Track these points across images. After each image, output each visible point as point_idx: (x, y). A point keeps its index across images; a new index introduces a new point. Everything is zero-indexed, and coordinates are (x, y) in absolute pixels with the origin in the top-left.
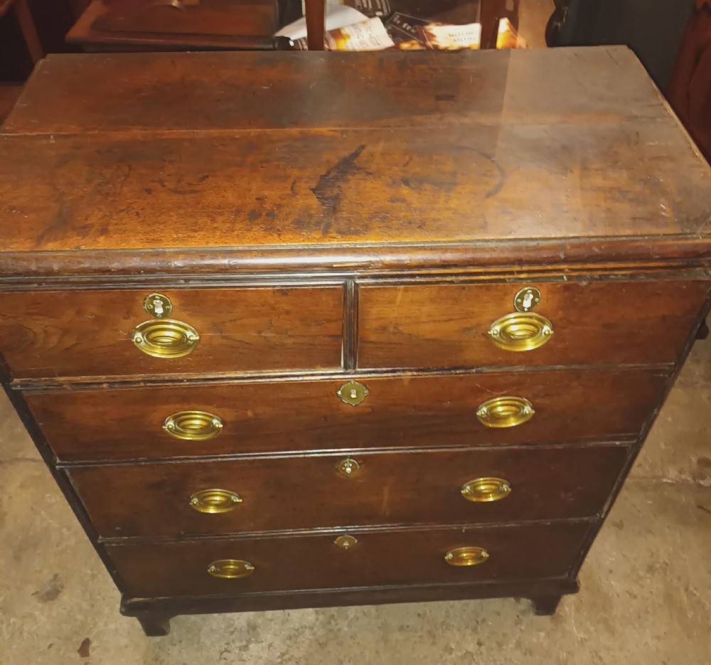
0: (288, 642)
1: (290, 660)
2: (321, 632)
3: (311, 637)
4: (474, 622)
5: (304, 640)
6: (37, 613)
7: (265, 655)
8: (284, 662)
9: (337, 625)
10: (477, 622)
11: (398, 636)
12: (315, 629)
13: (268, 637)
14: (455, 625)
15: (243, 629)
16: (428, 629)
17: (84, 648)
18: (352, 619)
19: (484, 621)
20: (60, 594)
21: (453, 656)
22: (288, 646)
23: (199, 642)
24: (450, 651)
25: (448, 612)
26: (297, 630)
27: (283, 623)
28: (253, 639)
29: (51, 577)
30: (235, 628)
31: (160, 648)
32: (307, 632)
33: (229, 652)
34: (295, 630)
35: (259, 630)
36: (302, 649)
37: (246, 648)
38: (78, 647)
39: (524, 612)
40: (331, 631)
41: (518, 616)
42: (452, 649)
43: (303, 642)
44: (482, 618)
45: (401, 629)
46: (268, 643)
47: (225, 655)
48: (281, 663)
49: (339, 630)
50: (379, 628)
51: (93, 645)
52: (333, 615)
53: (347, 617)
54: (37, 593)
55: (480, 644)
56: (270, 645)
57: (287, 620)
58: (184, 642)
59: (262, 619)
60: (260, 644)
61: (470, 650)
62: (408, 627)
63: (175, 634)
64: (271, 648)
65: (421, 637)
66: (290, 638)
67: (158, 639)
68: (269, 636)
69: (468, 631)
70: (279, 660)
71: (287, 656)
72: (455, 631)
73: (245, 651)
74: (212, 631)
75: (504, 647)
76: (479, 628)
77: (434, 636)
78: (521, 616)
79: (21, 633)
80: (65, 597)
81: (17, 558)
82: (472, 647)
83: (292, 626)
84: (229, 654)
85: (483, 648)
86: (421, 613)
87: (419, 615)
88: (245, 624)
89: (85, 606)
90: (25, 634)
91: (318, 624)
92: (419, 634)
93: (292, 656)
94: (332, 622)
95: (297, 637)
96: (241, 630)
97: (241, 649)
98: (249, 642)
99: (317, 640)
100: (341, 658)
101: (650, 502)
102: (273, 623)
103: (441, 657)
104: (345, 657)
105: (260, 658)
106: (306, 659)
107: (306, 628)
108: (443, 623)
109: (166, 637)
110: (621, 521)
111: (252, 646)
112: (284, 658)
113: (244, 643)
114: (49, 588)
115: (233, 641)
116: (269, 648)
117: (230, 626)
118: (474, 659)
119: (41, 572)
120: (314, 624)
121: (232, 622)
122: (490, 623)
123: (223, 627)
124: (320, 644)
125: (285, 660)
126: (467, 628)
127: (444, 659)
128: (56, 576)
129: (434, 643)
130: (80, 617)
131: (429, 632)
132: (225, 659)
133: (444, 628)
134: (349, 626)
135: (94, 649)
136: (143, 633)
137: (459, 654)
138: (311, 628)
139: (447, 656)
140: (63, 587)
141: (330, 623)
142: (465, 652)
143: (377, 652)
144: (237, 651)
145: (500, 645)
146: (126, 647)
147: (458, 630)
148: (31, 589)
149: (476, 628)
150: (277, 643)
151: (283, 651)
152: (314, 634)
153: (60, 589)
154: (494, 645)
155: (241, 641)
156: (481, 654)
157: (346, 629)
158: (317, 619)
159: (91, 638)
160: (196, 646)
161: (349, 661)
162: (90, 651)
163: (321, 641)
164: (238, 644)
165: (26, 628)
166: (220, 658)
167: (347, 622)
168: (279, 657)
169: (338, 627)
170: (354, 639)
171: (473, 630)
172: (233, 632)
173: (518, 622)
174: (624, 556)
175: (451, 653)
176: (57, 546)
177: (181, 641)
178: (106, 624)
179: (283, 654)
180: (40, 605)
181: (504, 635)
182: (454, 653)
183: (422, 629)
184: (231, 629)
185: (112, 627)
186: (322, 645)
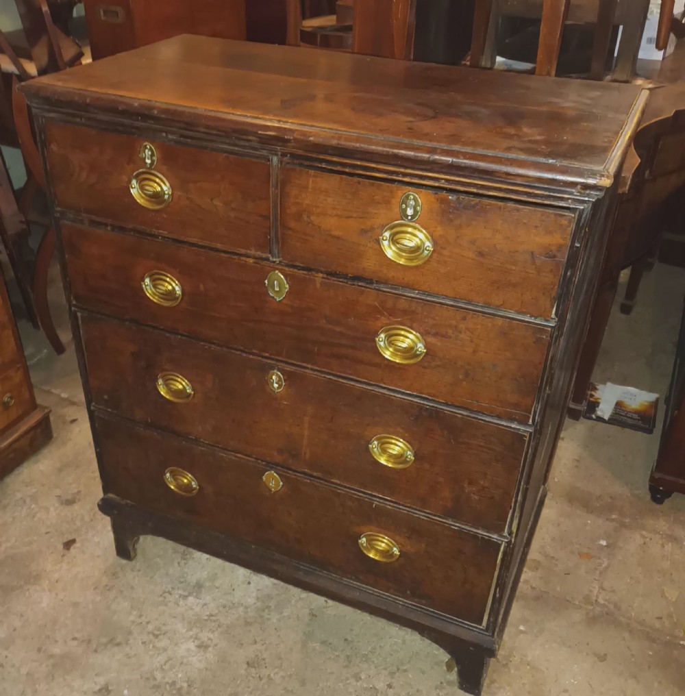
0: (221, 608)
1: (214, 621)
2: (252, 614)
3: (241, 613)
4: (395, 668)
6: (52, 509)
7: (197, 609)
8: (209, 621)
9: (269, 614)
10: (398, 669)
11: (317, 646)
12: (249, 610)
13: (207, 598)
14: (375, 662)
15: (191, 584)
16: (348, 654)
17: (68, 545)
19: (405, 671)
20: (75, 504)
21: (359, 684)
22: (219, 612)
23: (152, 578)
24: (358, 678)
25: (374, 648)
26: (234, 604)
27: (226, 594)
28: (194, 594)
29: (76, 491)
30: (186, 581)
31: (121, 568)
32: (241, 609)
33: (171, 594)
34: (232, 603)
35: (203, 590)
36: (229, 618)
37: (185, 597)
38: (65, 540)
39: (450, 683)
40: (261, 617)
41: (442, 683)
42: (361, 679)
43: (233, 614)
44: (405, 668)
45: (323, 643)
46: (204, 602)
47: (166, 595)
48: (206, 620)
49: (268, 619)
50: (304, 633)
51: (77, 545)
52: (271, 607)
53: (282, 613)
54: (59, 497)
55: (390, 686)
56: (205, 604)
57: (230, 593)
58: (141, 572)
59: (211, 584)
60: (198, 600)
61: (377, 687)
62: (331, 644)
63: (138, 564)
64: (205, 607)
65: (338, 656)
66: (224, 607)
67: (124, 562)
68: (208, 597)
69: (385, 672)
70: (206, 618)
71: (214, 618)
72: (372, 667)
73: (183, 599)
74: (167, 574)
76: (397, 674)
77: (350, 662)
78: (445, 684)
79: (34, 517)
80: (76, 507)
81: (60, 470)
82: (381, 685)
83: (232, 600)
84: (169, 596)
85: (391, 691)
86: (350, 639)
87: (346, 640)
88: (195, 581)
89: (87, 518)
90: (36, 519)
91: (254, 607)
92: (337, 654)
93: (218, 620)
94: (266, 611)
95: (230, 608)
97: (181, 596)
98: (190, 594)
99: (245, 618)
101: (651, 653)
102: (218, 590)
103: (347, 679)
104: (261, 640)
105: (192, 609)
106: (228, 627)
107: (242, 604)
108: (366, 655)
109: (130, 562)
110: (605, 655)
111: (190, 598)
112: (211, 618)
113: (186, 594)
114: (70, 497)
115: (178, 588)
116: (203, 606)
117: (183, 577)
119: (71, 484)
120: (251, 606)
121: (186, 575)
122: (410, 676)
124: (246, 621)
125: (211, 621)
126: (385, 669)
127: (348, 682)
128: (79, 492)
129: (346, 667)
130: (78, 524)
131: (348, 657)
132: (165, 598)
133: (364, 659)
134: (279, 620)
135: (74, 548)
136: (115, 553)
138: (246, 608)
139: (353, 681)
140: (79, 500)
141: (263, 610)
142: (372, 687)
143: (291, 650)
144: (177, 596)
146: (98, 557)
147: (376, 667)
148: (58, 492)
149: (394, 673)
150: (212, 605)
151: (214, 613)
152: (247, 613)
153: (77, 501)
154: (403, 694)
155: (185, 591)
157: (275, 621)
158: (255, 603)
159: (77, 540)
160: (148, 578)
161: (263, 645)
162: (72, 548)
163: (248, 620)
164: (181, 592)
165: (39, 515)
166: (161, 596)
167: (278, 617)
169: (269, 616)
170: (277, 631)
171: (390, 674)
172: (182, 582)
173: (440, 687)
174: (590, 685)
175: (357, 681)
176: (92, 473)
177: (139, 570)
178: (93, 536)
179: (212, 615)
180: (57, 505)
181: (418, 691)
182: (361, 682)
183: (342, 651)
184: (182, 580)
185: (96, 539)
186: (247, 624)
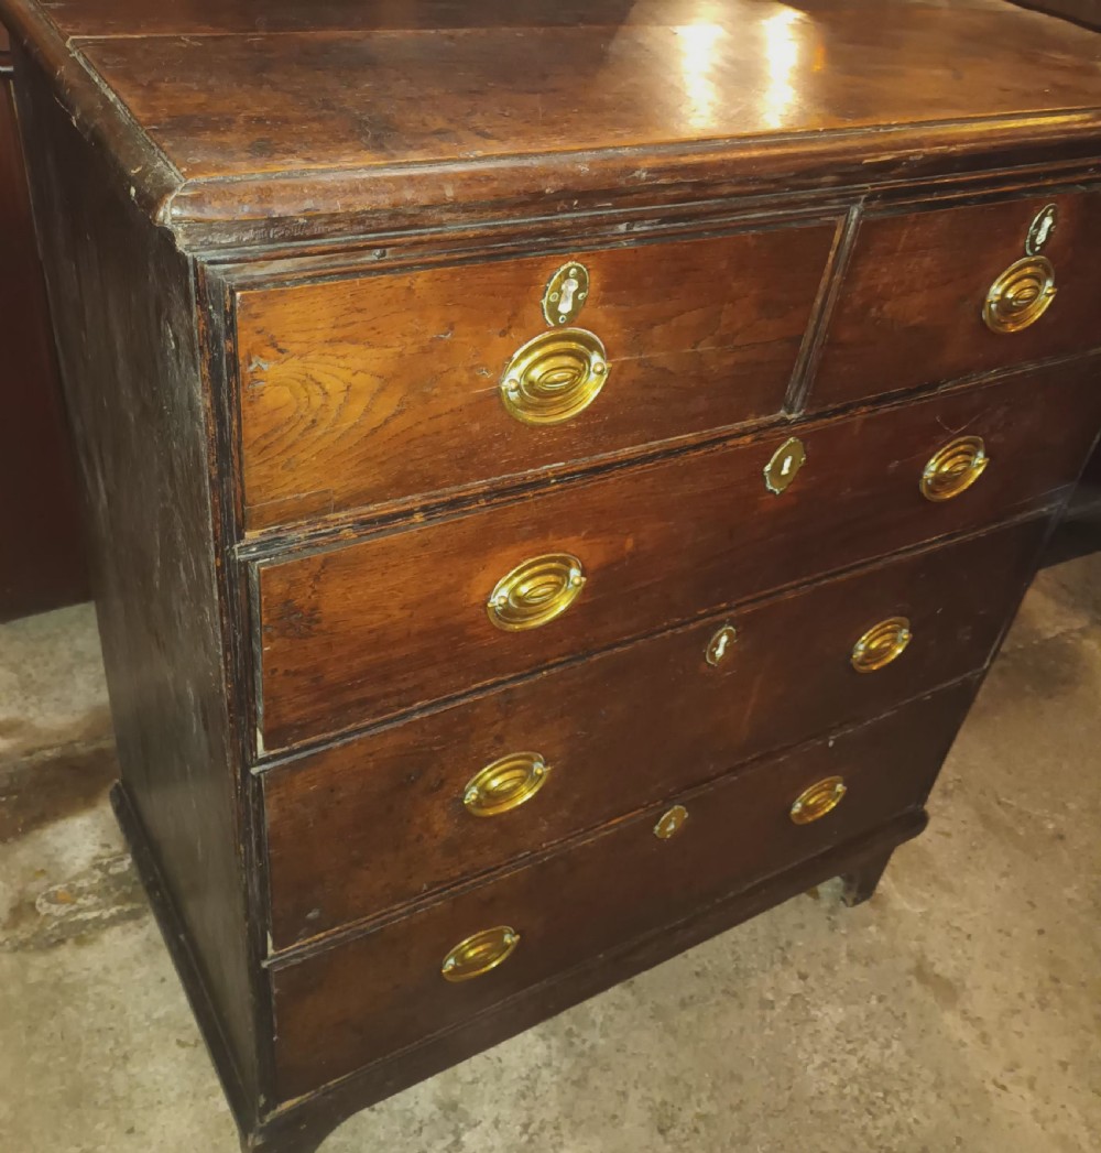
0: (523, 1103)
1: (542, 1129)
2: (567, 1065)
3: (555, 1079)
4: (779, 951)
5: (546, 1088)
7: (497, 1141)
8: (535, 1137)
9: (584, 1041)
10: (782, 949)
11: (689, 1017)
12: (554, 1063)
13: (484, 1111)
14: (755, 966)
15: (436, 1117)
16: (722, 987)
18: (602, 1024)
19: (789, 944)
21: (779, 1010)
22: (527, 1109)
24: (771, 1005)
25: (734, 953)
26: (528, 1078)
27: (498, 1078)
28: (461, 1125)
30: (421, 1122)
32: (545, 1073)
34: (522, 1079)
35: (462, 1106)
36: (551, 1104)
37: (457, 1146)
39: (833, 911)
40: (582, 1054)
41: (829, 919)
42: (772, 1002)
43: (547, 1091)
44: (784, 940)
45: (683, 1004)
46: (491, 1120)
48: (530, 1141)
49: (593, 1047)
50: (652, 1017)
52: (571, 1029)
53: (594, 1023)
55: (803, 977)
56: (496, 1123)
57: (502, 1070)
59: (459, 1087)
60: (478, 1128)
61: (795, 993)
62: (691, 997)
64: (500, 1126)
65: (718, 1004)
66: (523, 1096)
68: (486, 1108)
69: (778, 967)
70: (525, 1138)
71: (534, 1127)
72: (761, 975)
74: (382, 1145)
75: (836, 968)
76: (789, 956)
77: (735, 995)
78: (832, 917)
82: (795, 986)
83: (515, 1075)
85: (811, 981)
86: (699, 969)
87: (697, 974)
88: (433, 1108)
91: (554, 1053)
92: (713, 1001)
93: (542, 1121)
94: (574, 1040)
95: (532, 1089)
96: (432, 1121)
98: (457, 1133)
99: (566, 1080)
100: (620, 1088)
102: (480, 1085)
103: (763, 1018)
104: (625, 1084)
105: (491, 1149)
106: (568, 1116)
107: (539, 1068)
108: (737, 970)
111: (466, 1138)
112: (531, 1130)
113: (450, 1139)
115: (429, 1145)
116: (496, 1127)
117: (410, 1121)
118: (808, 1003)
120: (549, 1056)
121: (408, 1114)
122: (800, 944)
123: (398, 1128)
124: (575, 1083)
125: (535, 1134)
126: (772, 963)
127: (768, 1020)
129: (742, 1006)
131: (725, 992)
133: (742, 977)
134: (605, 1035)
137: (785, 1003)
138: (548, 1065)
139: (769, 1014)
141: (572, 1044)
142: (789, 998)
143: (670, 1055)
145: (829, 967)
147: (764, 971)
149: (786, 958)
150: (506, 1112)
151: (524, 1120)
152: (558, 1071)
154: (822, 971)
155: (443, 1138)
156: (813, 990)
157: (602, 1042)
158: (549, 1047)
163: (575, 1078)
164: (440, 1145)
167: (597, 1032)
168: (521, 1134)
169: (588, 1044)
170: (624, 1051)
171: (782, 963)
172: (421, 1129)
173: (833, 927)
175: (773, 1008)
179: (526, 1127)
181: (827, 951)
182: (777, 1005)
183: (713, 993)
184: (415, 1126)
186: (580, 1083)
